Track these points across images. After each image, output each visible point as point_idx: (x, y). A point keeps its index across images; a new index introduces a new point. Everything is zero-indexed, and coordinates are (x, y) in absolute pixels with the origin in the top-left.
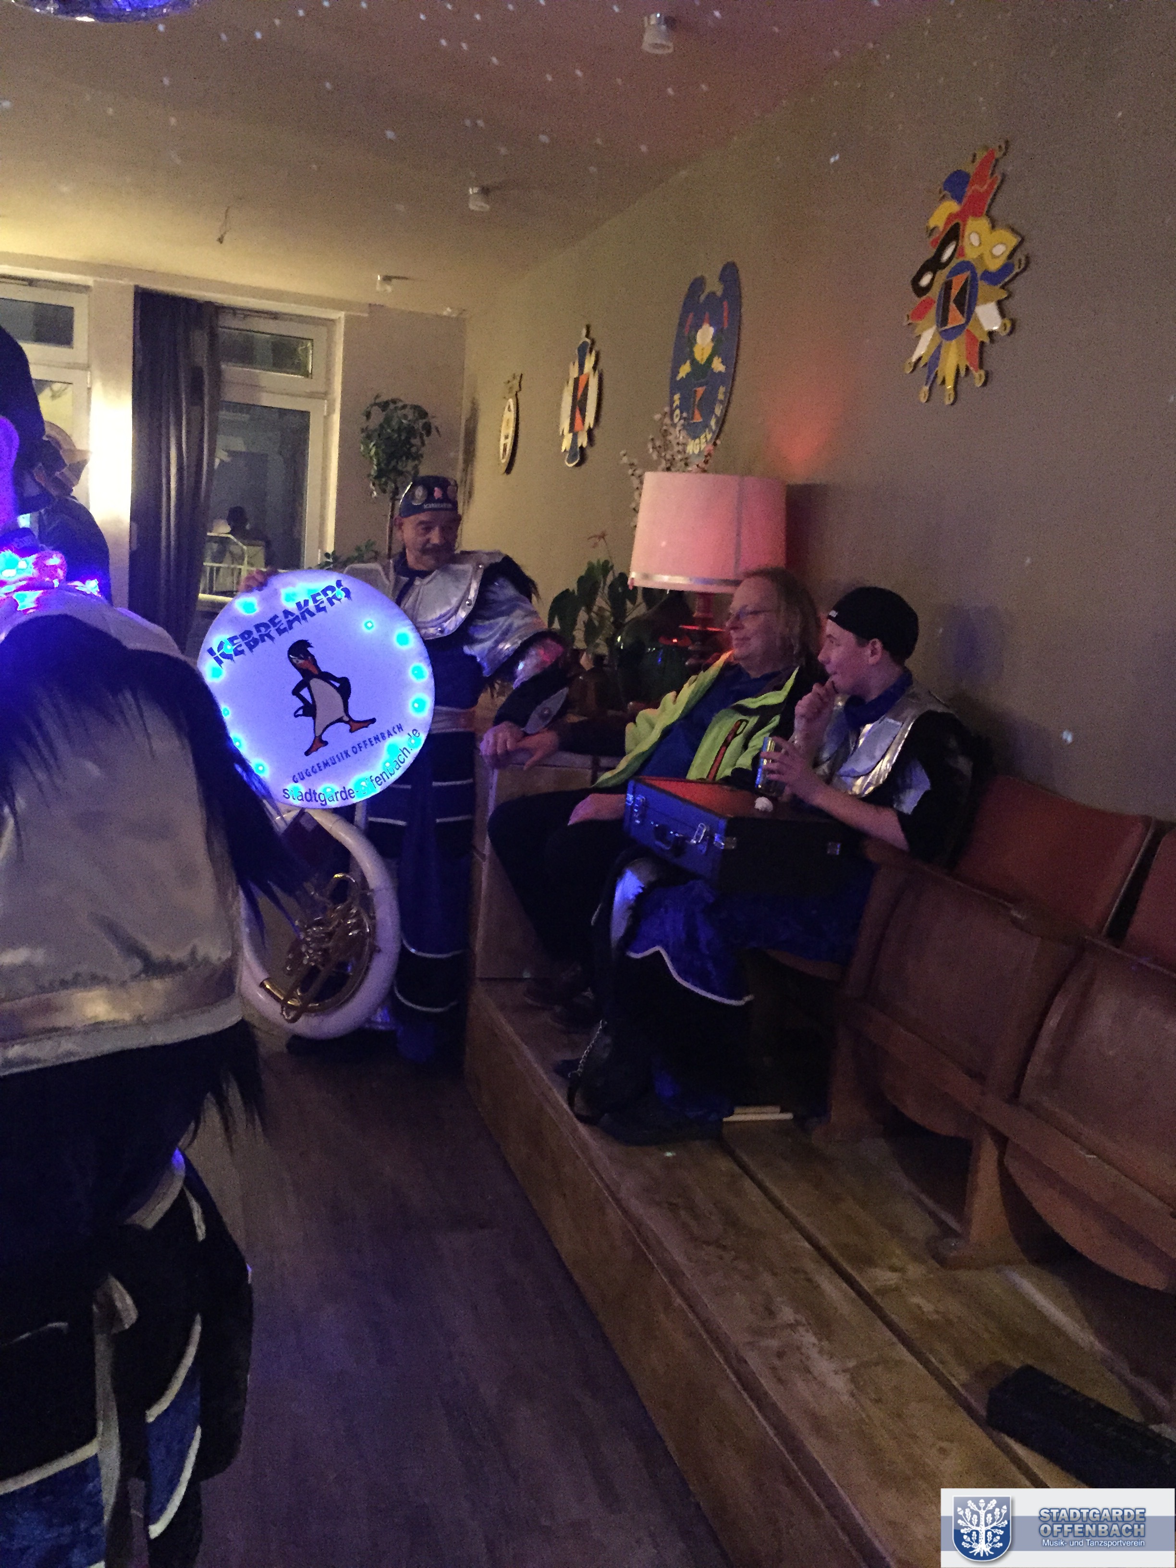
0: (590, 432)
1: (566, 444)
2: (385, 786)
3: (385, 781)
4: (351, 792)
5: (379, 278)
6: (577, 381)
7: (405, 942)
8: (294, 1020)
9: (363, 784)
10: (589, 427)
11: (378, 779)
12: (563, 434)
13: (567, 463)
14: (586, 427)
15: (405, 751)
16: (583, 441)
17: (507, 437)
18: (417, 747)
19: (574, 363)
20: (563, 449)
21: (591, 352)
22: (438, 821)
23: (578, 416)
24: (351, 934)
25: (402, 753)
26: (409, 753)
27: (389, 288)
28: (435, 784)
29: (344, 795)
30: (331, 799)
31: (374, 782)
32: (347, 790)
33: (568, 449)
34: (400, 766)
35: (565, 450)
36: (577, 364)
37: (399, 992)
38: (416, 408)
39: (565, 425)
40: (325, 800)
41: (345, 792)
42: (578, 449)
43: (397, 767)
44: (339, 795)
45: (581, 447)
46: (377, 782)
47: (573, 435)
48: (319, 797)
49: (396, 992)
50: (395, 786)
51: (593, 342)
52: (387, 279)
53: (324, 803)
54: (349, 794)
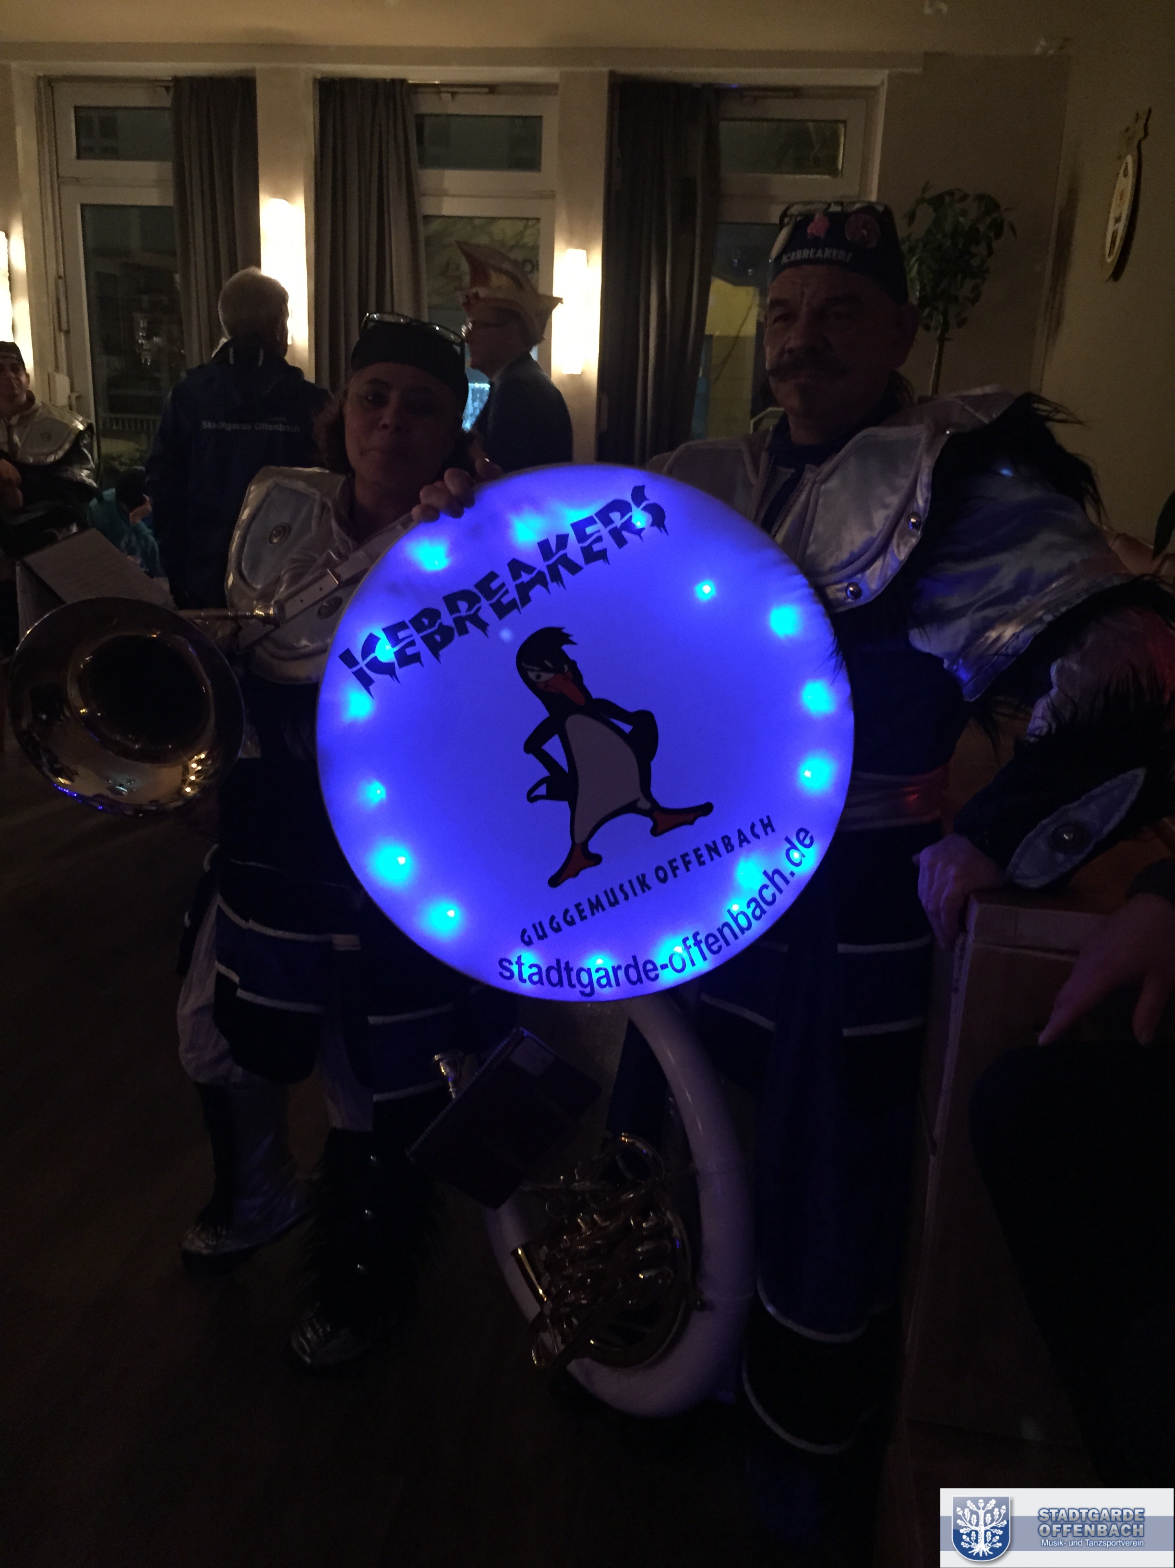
3: (728, 944)
11: (714, 939)
15: (777, 878)
26: (787, 882)
28: (843, 949)
29: (633, 975)
30: (604, 981)
31: (704, 945)
32: (641, 963)
34: (763, 912)
40: (591, 984)
41: (636, 967)
43: (759, 912)
44: (621, 974)
46: (709, 947)
48: (578, 978)
53: (588, 990)
54: (646, 972)
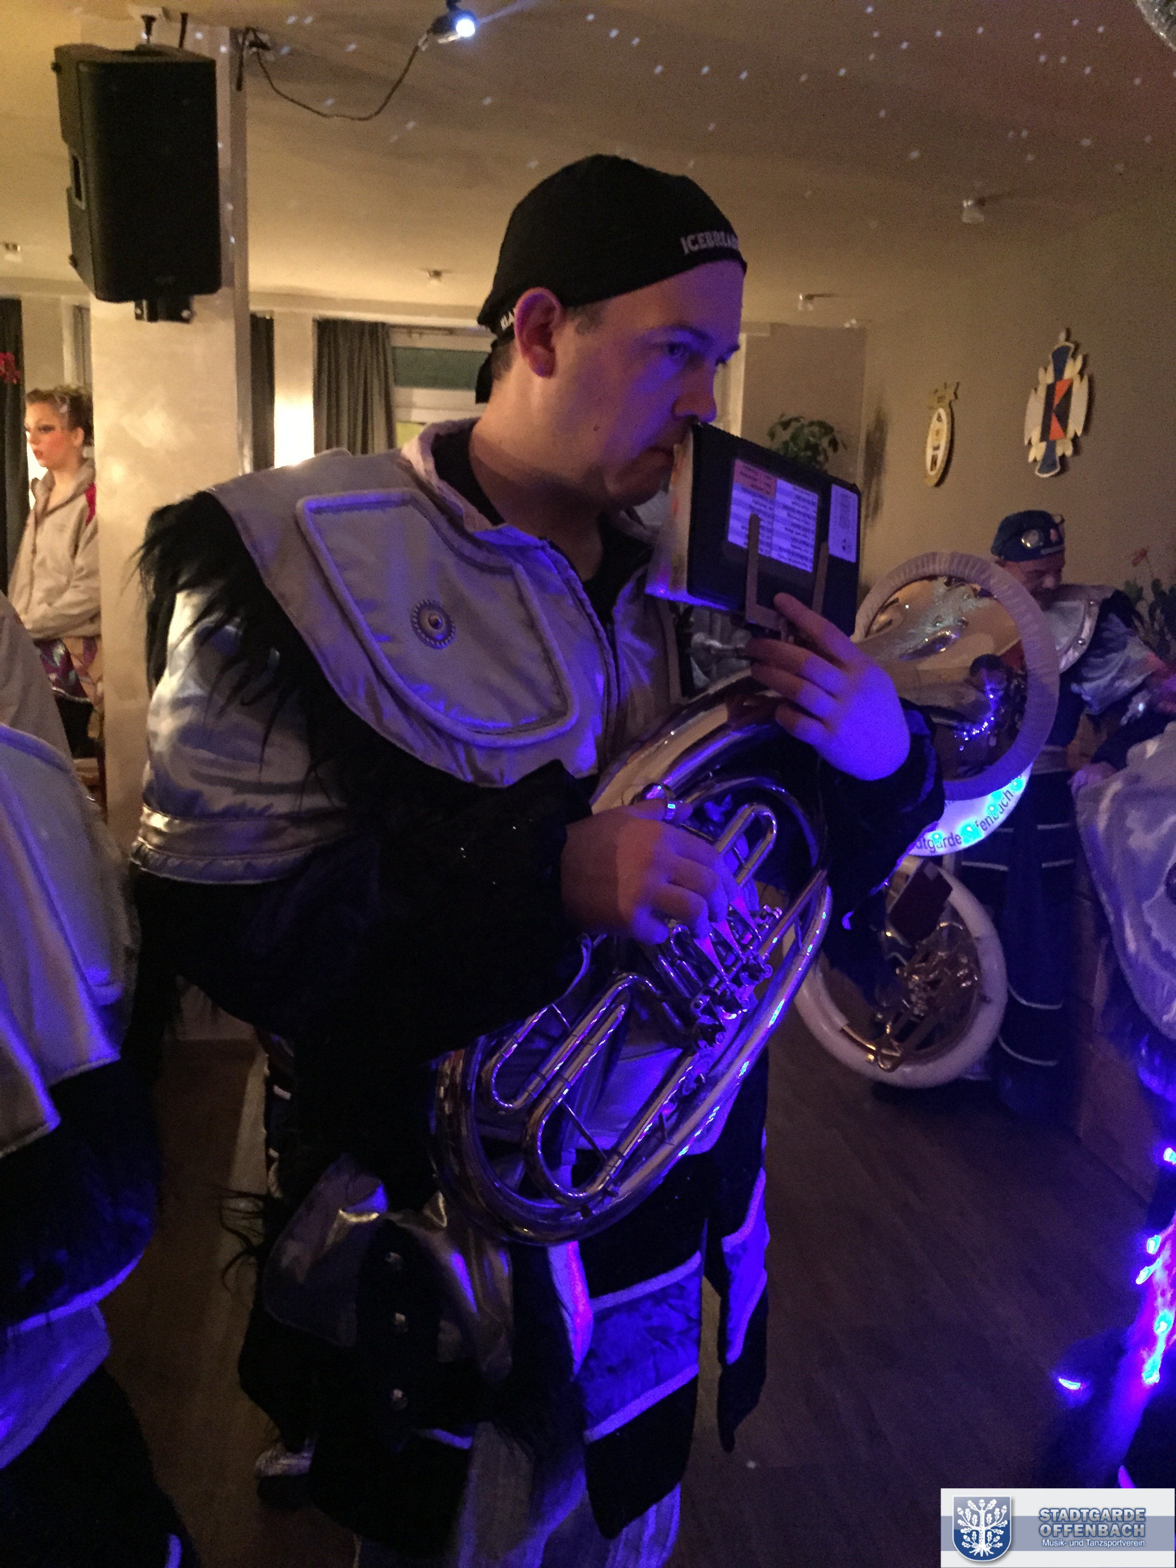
0: (1075, 440)
1: (1037, 452)
2: (991, 829)
3: (989, 825)
4: (958, 838)
5: (801, 297)
6: (1051, 389)
7: (1014, 994)
8: (893, 1069)
9: (969, 829)
10: (1076, 435)
11: (984, 824)
12: (1030, 443)
13: (1037, 473)
14: (1070, 434)
15: (1008, 795)
16: (1065, 448)
17: (936, 448)
18: (1019, 789)
19: (1046, 369)
20: (1031, 458)
21: (1074, 356)
22: (1044, 865)
23: (1055, 424)
24: (964, 985)
25: (1004, 796)
26: (1012, 796)
27: (810, 307)
28: (1040, 827)
29: (952, 842)
30: (939, 846)
31: (980, 827)
32: (954, 836)
33: (1039, 458)
34: (1003, 810)
35: (1035, 460)
36: (1051, 369)
37: (1005, 1041)
38: (821, 424)
39: (1034, 433)
40: (934, 847)
41: (952, 838)
42: (1057, 459)
43: (1001, 810)
44: (946, 842)
45: (1063, 457)
46: (982, 827)
47: (1047, 447)
48: (929, 845)
49: (1003, 1045)
50: (1001, 830)
51: (1077, 346)
52: (809, 298)
53: (933, 850)
54: (957, 840)
